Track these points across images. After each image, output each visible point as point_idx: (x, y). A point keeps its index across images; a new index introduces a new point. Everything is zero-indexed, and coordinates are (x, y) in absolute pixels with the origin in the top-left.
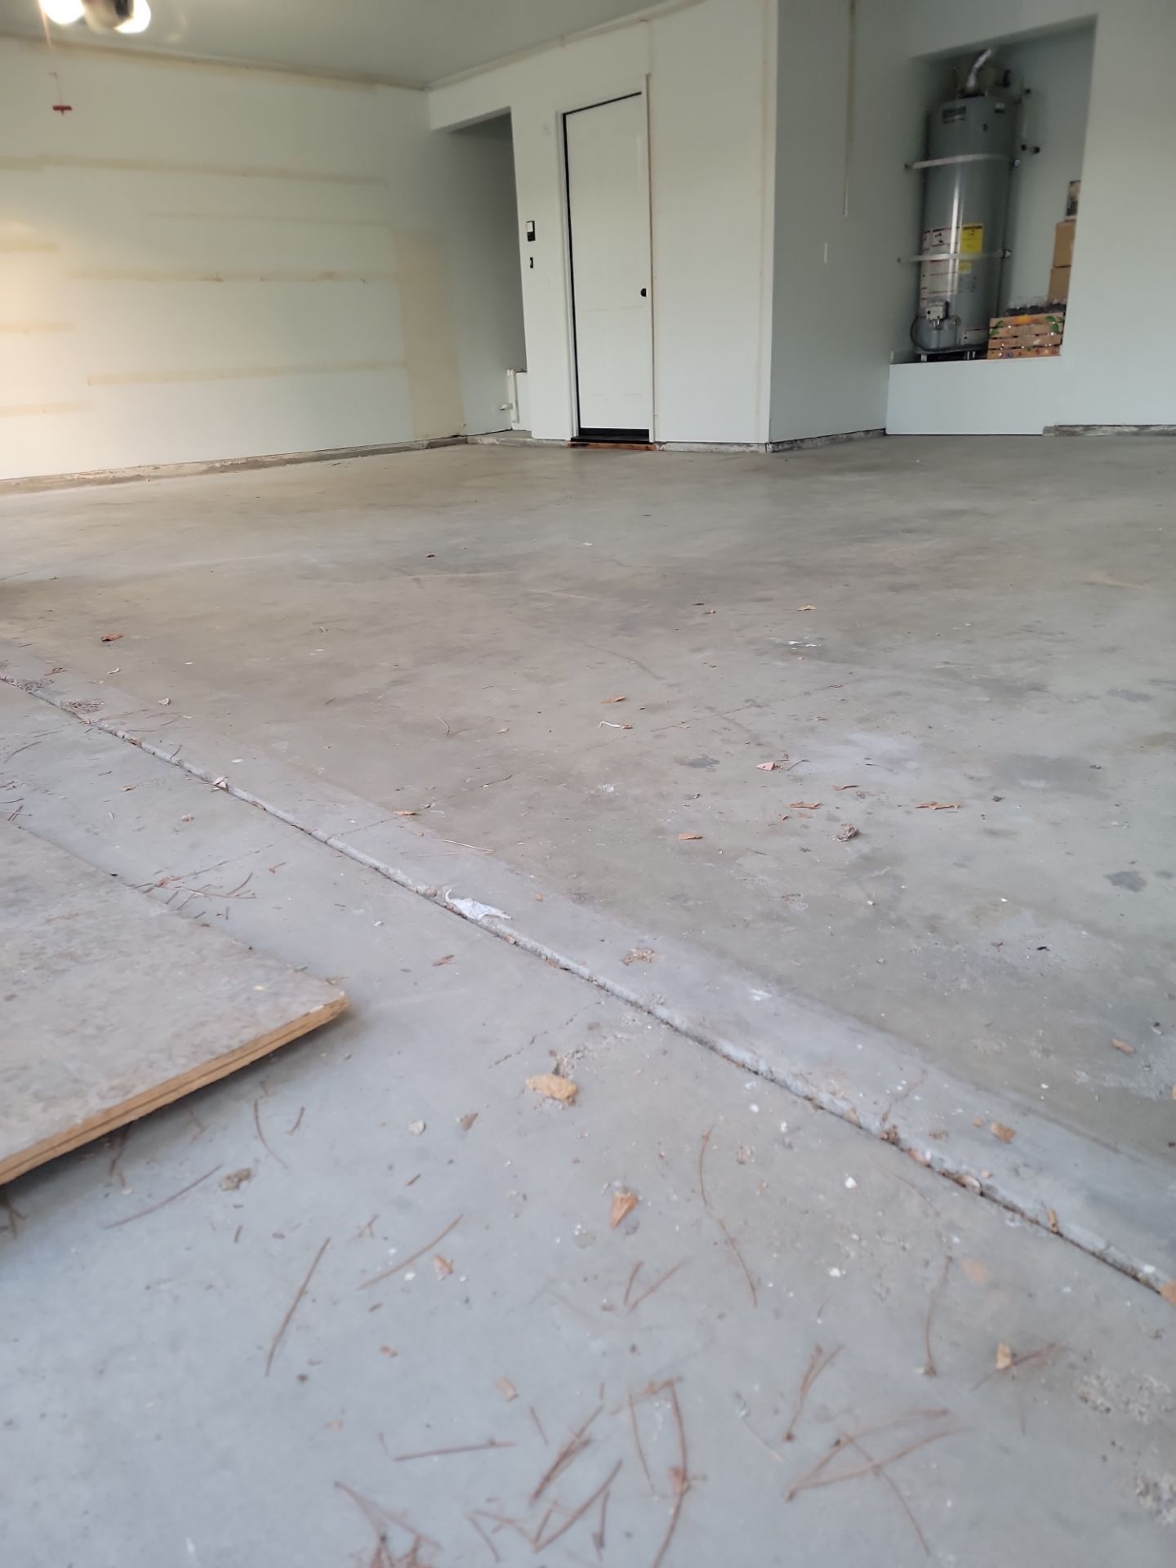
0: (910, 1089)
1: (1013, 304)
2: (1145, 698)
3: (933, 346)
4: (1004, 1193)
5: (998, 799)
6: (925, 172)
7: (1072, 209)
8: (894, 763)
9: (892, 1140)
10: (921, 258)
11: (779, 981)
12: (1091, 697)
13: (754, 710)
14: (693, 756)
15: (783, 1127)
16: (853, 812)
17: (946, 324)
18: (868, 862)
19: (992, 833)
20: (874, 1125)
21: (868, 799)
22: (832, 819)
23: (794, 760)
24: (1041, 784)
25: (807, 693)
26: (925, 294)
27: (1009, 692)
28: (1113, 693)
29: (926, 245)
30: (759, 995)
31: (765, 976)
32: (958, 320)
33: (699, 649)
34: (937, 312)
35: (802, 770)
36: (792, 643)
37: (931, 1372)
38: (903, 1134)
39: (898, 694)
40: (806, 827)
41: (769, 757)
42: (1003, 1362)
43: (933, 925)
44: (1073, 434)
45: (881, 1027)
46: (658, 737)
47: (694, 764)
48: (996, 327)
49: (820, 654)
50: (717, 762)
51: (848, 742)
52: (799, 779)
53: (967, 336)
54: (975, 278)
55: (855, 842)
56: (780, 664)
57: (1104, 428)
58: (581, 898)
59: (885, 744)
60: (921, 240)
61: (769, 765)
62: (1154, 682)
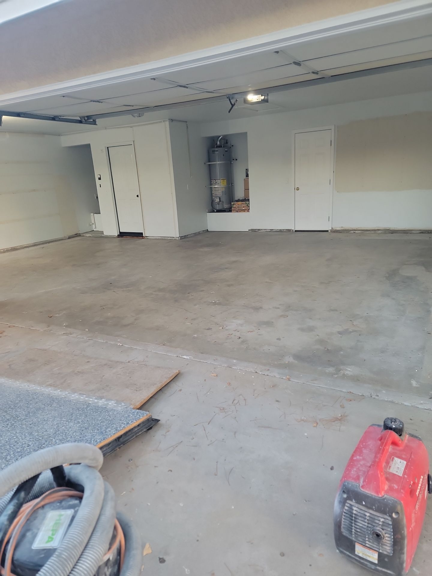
0: (257, 367)
1: (236, 199)
2: (279, 308)
3: (218, 209)
4: (269, 375)
5: (259, 329)
6: (210, 165)
7: (247, 176)
8: (241, 325)
9: (256, 372)
10: (211, 186)
11: (237, 359)
12: (270, 309)
13: (213, 317)
14: (207, 328)
15: (244, 374)
16: (238, 334)
17: (220, 203)
18: (243, 342)
19: (259, 335)
20: (254, 372)
21: (240, 332)
22: (235, 336)
23: (225, 326)
24: (265, 326)
25: (221, 313)
26: (214, 195)
27: (257, 309)
28: (273, 308)
29: (212, 183)
30: (235, 361)
31: (235, 359)
32: (223, 202)
33: (195, 305)
34: (217, 200)
35: (227, 328)
36: (213, 302)
37: (265, 389)
38: (257, 372)
39: (238, 311)
40: (231, 338)
41: (220, 326)
42: (272, 387)
43: (255, 349)
44: (256, 231)
45: (251, 362)
46: (198, 325)
47: (208, 329)
48: (233, 205)
49: (219, 304)
50: (211, 328)
51: (233, 322)
52: (227, 330)
53: (226, 206)
54: (226, 191)
55: (240, 339)
56: (214, 307)
57: (262, 230)
58: (202, 353)
59: (239, 322)
60: (211, 182)
61: (221, 328)
62: (280, 305)
